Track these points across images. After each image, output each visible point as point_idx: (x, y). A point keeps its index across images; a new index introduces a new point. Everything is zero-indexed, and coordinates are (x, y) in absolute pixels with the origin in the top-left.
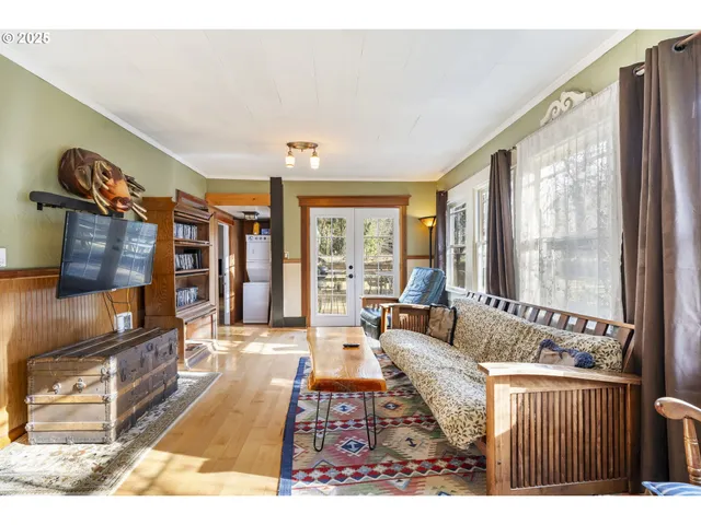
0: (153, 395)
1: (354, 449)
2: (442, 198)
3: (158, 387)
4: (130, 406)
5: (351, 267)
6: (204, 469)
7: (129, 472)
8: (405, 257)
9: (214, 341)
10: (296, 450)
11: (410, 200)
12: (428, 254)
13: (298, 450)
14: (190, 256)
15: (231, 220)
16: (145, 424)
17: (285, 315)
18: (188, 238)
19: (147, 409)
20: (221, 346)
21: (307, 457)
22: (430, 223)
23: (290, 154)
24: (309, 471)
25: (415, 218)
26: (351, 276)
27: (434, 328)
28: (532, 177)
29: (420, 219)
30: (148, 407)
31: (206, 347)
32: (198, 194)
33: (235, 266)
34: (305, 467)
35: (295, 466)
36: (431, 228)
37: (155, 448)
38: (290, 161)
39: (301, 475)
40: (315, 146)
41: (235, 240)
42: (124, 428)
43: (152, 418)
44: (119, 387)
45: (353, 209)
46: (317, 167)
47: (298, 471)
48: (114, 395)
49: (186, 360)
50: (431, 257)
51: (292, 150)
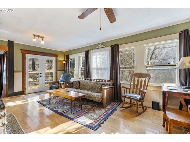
2: (68, 57)
5: (41, 74)
8: (57, 71)
11: (58, 56)
12: (63, 70)
17: (15, 91)
22: (64, 62)
23: (34, 38)
25: (60, 60)
26: (41, 76)
27: (74, 86)
28: (95, 57)
29: (62, 61)
36: (64, 63)
38: (34, 40)
40: (43, 38)
45: (41, 56)
46: (43, 44)
50: (64, 70)
51: (35, 37)
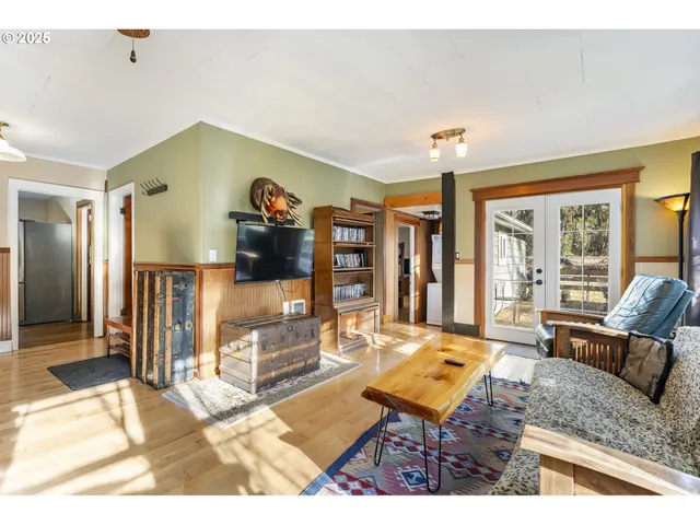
0: (292, 367)
1: (413, 481)
3: (298, 362)
4: (270, 371)
5: (539, 271)
6: (283, 438)
7: (246, 418)
8: (632, 259)
9: (376, 335)
10: (358, 455)
11: (642, 175)
12: (677, 254)
13: (360, 456)
14: (356, 255)
15: (416, 221)
16: (280, 388)
17: (456, 321)
18: (354, 240)
19: (286, 377)
20: (381, 340)
21: (363, 465)
22: (678, 205)
23: (434, 146)
24: (351, 478)
25: (649, 199)
26: (539, 283)
27: (630, 369)
29: (659, 200)
30: (287, 376)
31: (365, 340)
32: (375, 198)
33: (421, 266)
34: (351, 474)
35: (346, 469)
36: (681, 213)
37: (271, 408)
38: (435, 153)
39: (342, 479)
40: (462, 132)
41: (421, 240)
42: (265, 386)
43: (287, 385)
44: (259, 354)
46: (464, 155)
47: (342, 474)
48: (255, 358)
49: (340, 347)
50: (681, 259)
51: (437, 141)
